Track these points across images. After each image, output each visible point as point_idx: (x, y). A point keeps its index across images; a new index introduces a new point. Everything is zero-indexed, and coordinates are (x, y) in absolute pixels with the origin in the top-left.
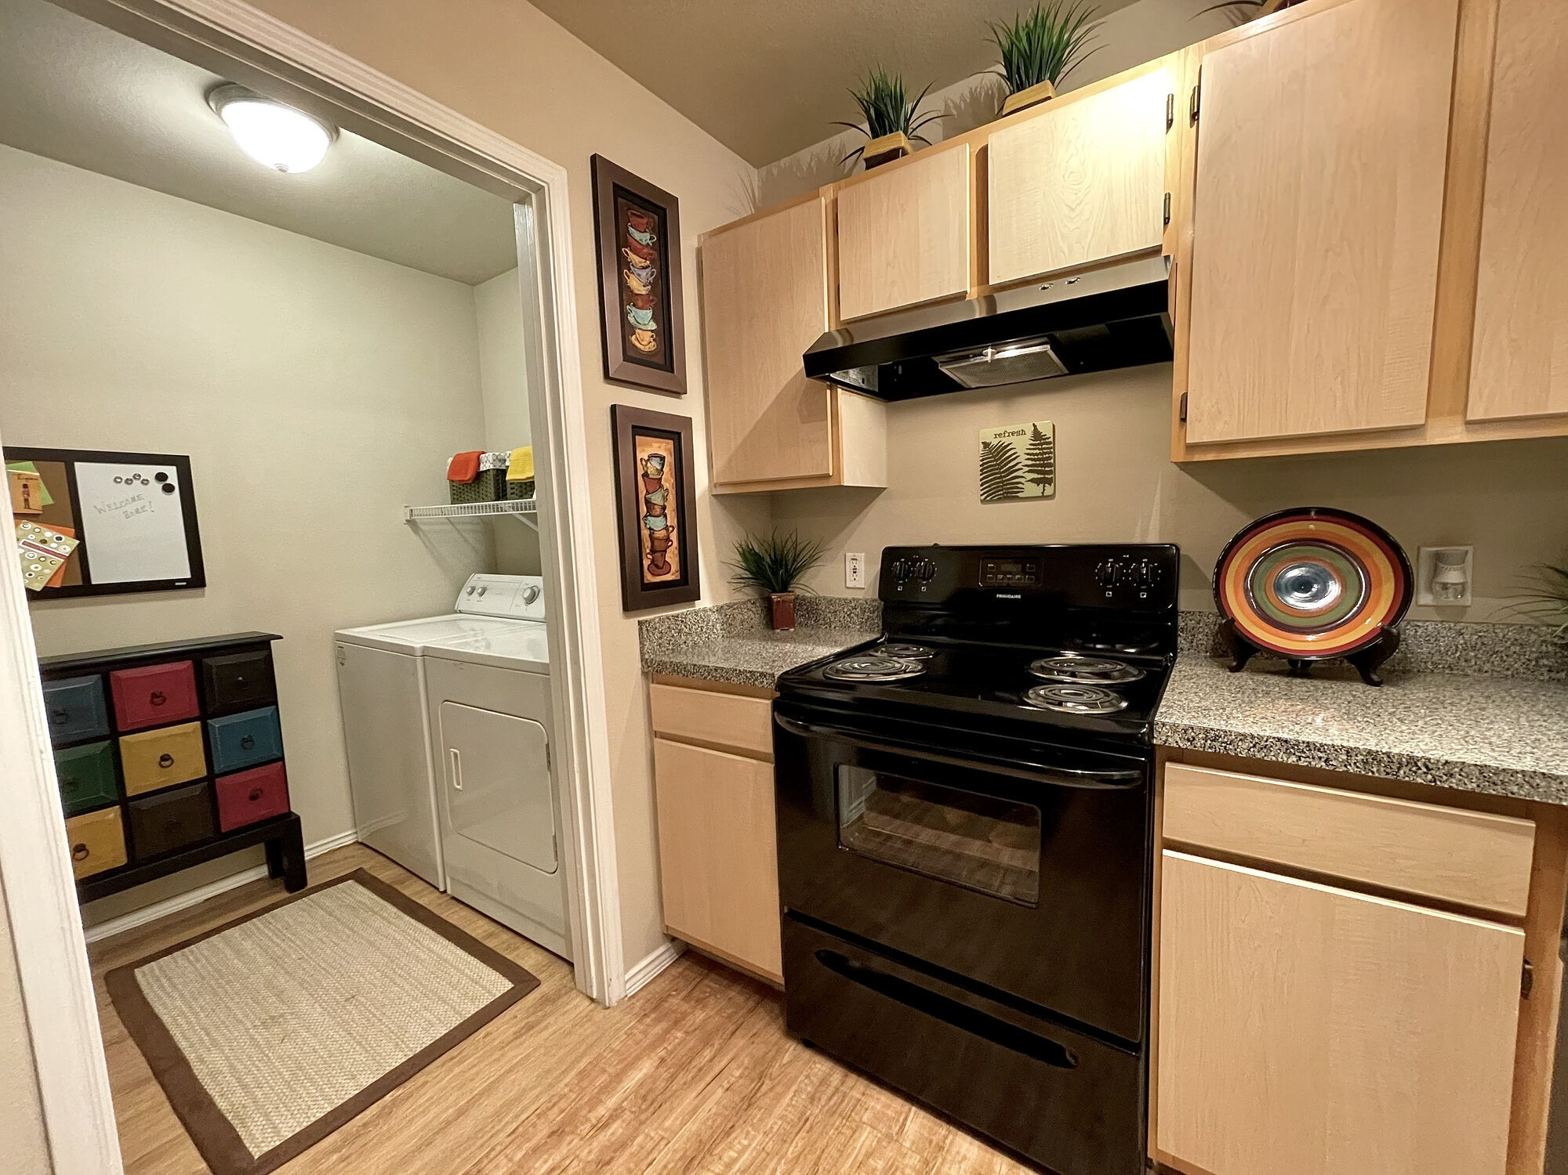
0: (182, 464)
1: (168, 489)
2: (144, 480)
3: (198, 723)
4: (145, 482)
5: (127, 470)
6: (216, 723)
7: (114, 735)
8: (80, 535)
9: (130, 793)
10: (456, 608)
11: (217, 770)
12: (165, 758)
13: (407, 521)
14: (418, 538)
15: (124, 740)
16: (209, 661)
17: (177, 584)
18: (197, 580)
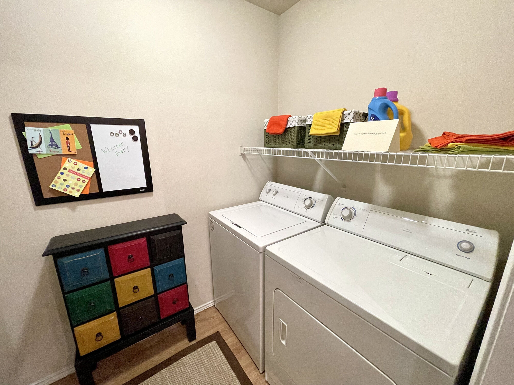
0: (141, 123)
1: (135, 139)
2: (124, 134)
3: (149, 269)
4: (125, 135)
5: (116, 128)
6: (157, 268)
7: (112, 279)
8: (96, 166)
9: (120, 306)
10: (260, 198)
11: (158, 292)
12: (136, 288)
13: (241, 154)
14: (246, 163)
15: (116, 280)
16: (154, 237)
17: (140, 190)
18: (149, 188)
